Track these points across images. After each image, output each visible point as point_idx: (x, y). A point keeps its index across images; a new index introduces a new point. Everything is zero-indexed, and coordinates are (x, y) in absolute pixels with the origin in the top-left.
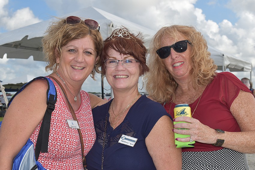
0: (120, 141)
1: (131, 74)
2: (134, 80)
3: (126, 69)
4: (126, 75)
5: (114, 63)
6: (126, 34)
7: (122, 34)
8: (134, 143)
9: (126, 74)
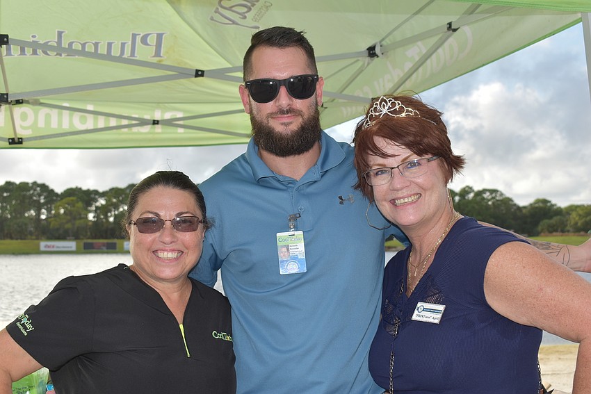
0: (415, 317)
1: (425, 190)
2: (433, 199)
3: (411, 182)
4: (414, 195)
5: (384, 175)
6: (397, 107)
7: (386, 108)
8: (439, 316)
9: (413, 193)
